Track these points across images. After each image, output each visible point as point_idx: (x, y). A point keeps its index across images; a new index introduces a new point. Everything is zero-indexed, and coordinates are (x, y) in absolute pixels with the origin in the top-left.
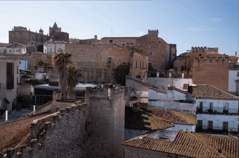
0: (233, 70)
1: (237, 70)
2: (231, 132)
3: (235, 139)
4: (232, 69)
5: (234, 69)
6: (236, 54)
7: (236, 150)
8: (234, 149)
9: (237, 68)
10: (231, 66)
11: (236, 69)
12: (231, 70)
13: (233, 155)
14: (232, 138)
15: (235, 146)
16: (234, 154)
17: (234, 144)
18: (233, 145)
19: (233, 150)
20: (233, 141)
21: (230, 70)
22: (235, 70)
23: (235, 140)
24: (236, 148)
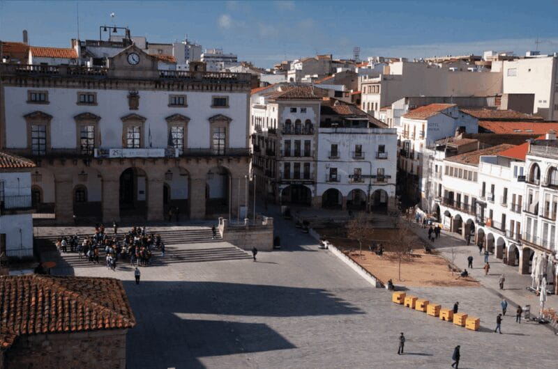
0: (16, 85)
1: (26, 85)
2: (6, 262)
3: (13, 280)
4: (13, 82)
5: (18, 82)
6: (25, 39)
7: (15, 307)
8: (9, 304)
9: (26, 81)
10: (9, 73)
11: (23, 82)
12: (11, 84)
13: (7, 322)
14: (6, 278)
15: (13, 297)
16: (11, 319)
17: (10, 292)
18: (9, 296)
19: (9, 309)
20: (10, 284)
21: (6, 84)
22: (21, 85)
23: (15, 280)
24: (15, 303)
